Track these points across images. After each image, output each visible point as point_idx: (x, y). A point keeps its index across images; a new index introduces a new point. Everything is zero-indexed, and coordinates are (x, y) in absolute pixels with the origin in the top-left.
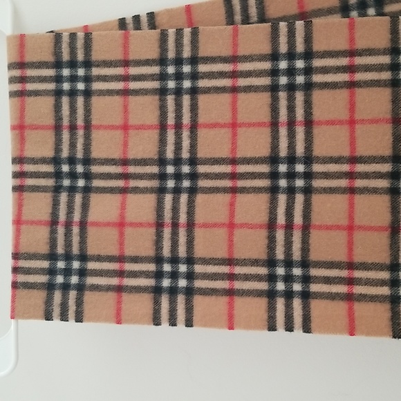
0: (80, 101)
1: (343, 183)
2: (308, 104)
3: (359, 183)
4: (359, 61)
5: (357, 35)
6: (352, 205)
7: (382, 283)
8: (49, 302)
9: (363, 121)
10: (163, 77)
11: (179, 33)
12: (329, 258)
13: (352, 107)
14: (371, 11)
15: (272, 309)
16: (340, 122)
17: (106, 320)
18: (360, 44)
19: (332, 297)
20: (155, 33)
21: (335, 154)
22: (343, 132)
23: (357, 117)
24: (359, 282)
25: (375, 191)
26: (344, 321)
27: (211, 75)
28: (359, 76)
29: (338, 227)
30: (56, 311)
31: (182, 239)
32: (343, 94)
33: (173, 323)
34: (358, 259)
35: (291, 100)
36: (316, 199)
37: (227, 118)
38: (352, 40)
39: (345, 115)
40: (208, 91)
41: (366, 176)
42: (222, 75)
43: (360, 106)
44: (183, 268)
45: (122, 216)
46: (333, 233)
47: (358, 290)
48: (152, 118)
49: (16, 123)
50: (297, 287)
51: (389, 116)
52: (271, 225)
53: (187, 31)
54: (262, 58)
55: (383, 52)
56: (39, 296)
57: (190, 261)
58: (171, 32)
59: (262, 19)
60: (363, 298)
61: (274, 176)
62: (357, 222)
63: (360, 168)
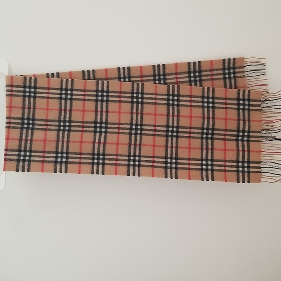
0: (32, 99)
1: (116, 131)
2: (107, 106)
3: (121, 131)
4: (122, 95)
5: (122, 87)
6: (118, 137)
7: (126, 160)
8: (18, 166)
9: (122, 113)
10: (61, 94)
11: (67, 80)
12: (111, 153)
13: (120, 108)
14: (127, 80)
15: (93, 168)
16: (116, 112)
17: (38, 171)
18: (123, 90)
19: (111, 164)
20: (59, 80)
21: (114, 122)
22: (117, 115)
23: (121, 111)
24: (119, 160)
25: (125, 133)
26: (114, 171)
27: (77, 95)
28: (122, 99)
29: (114, 144)
30: (21, 168)
31: (65, 146)
32: (117, 104)
33: (61, 172)
34: (119, 153)
35: (102, 105)
36: (108, 135)
37: (82, 108)
38: (121, 88)
39: (118, 110)
40: (76, 99)
41: (123, 129)
42: (80, 95)
43: (122, 108)
44: (65, 155)
45: (45, 138)
46: (112, 145)
47: (119, 162)
48: (57, 107)
49: (9, 105)
50: (101, 161)
51: (130, 112)
52: (94, 143)
53: (70, 80)
54: (93, 91)
55: (129, 93)
56: (14, 164)
57: (67, 153)
58: (65, 80)
59: (94, 79)
60: (120, 165)
61: (96, 127)
62: (119, 142)
63: (121, 126)
